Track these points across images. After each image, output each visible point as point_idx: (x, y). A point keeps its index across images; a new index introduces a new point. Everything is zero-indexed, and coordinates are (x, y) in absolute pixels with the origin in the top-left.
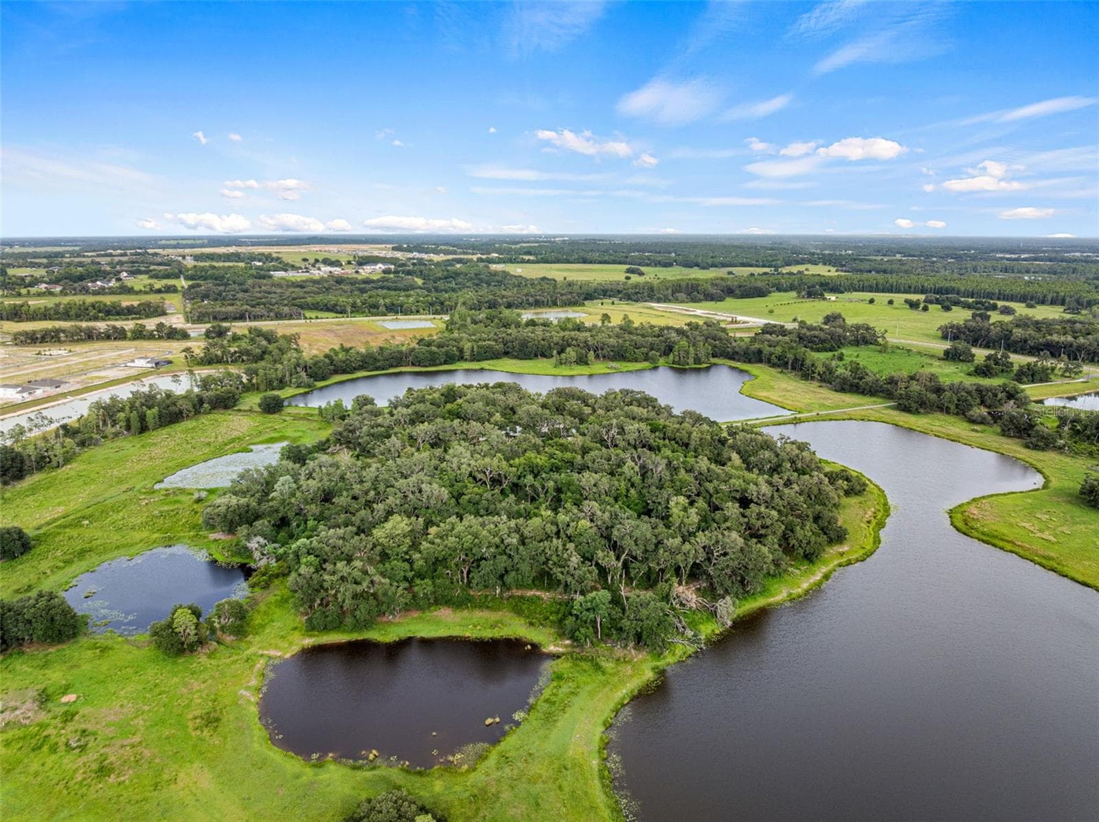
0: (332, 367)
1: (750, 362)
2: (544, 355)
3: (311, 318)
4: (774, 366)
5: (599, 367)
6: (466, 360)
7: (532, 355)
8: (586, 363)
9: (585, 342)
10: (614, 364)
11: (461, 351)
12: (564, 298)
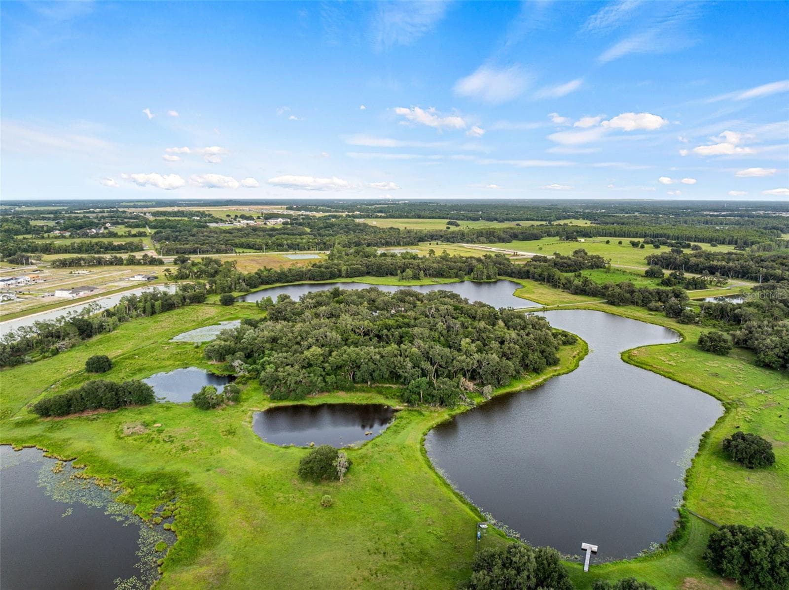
0: (260, 280)
1: (522, 278)
2: (392, 274)
3: (239, 253)
4: (536, 280)
5: (427, 281)
6: (343, 277)
7: (385, 274)
8: (419, 279)
9: (418, 266)
10: (437, 279)
11: (340, 271)
12: (405, 240)
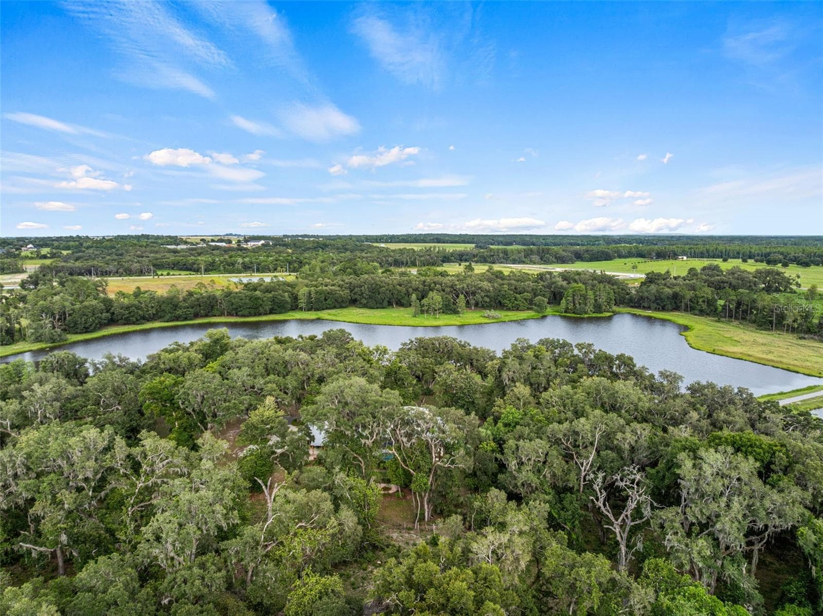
1: (663, 309)
2: (400, 304)
5: (472, 317)
6: (301, 309)
7: (385, 303)
8: (455, 312)
9: (452, 287)
10: (493, 313)
11: (295, 298)
